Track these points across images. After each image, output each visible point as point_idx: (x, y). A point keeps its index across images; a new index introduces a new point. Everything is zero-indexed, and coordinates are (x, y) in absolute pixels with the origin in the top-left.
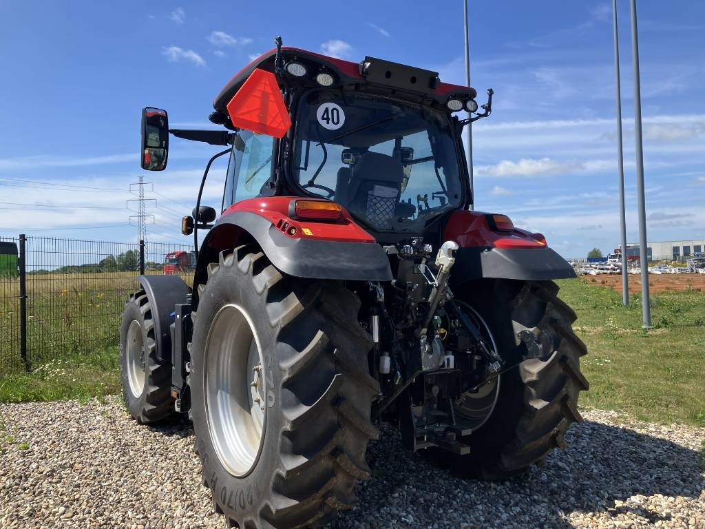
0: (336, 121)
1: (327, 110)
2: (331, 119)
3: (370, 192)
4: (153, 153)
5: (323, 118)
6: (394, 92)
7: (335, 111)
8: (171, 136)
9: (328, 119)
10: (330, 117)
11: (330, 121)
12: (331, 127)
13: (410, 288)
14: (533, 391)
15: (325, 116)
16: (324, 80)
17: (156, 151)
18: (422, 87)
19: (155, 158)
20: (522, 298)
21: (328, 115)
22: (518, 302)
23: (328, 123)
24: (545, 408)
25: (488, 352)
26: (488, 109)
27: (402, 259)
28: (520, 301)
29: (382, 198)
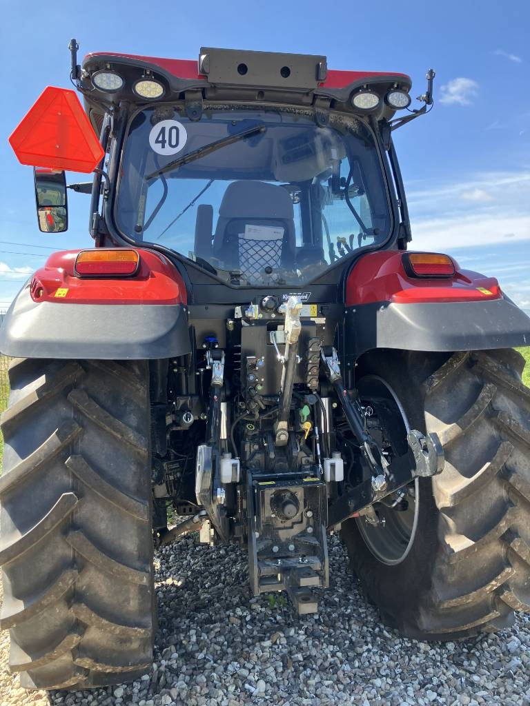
0: (174, 143)
1: (163, 130)
2: (167, 142)
3: (240, 235)
4: (55, 213)
5: (157, 142)
6: (261, 93)
7: (174, 131)
8: (69, 190)
9: (163, 142)
10: (167, 138)
11: (167, 145)
12: (168, 151)
13: (254, 366)
14: (451, 522)
15: (160, 139)
16: (149, 89)
17: (59, 211)
18: (301, 80)
19: (59, 219)
20: (439, 378)
21: (164, 137)
22: (431, 384)
23: (163, 147)
24: (468, 551)
25: (373, 460)
26: (429, 100)
27: (246, 324)
28: (436, 383)
29: (257, 242)
